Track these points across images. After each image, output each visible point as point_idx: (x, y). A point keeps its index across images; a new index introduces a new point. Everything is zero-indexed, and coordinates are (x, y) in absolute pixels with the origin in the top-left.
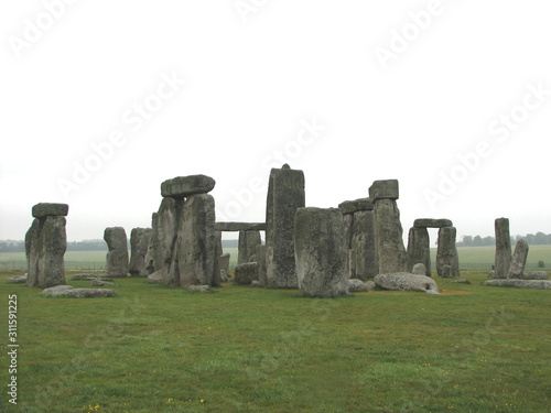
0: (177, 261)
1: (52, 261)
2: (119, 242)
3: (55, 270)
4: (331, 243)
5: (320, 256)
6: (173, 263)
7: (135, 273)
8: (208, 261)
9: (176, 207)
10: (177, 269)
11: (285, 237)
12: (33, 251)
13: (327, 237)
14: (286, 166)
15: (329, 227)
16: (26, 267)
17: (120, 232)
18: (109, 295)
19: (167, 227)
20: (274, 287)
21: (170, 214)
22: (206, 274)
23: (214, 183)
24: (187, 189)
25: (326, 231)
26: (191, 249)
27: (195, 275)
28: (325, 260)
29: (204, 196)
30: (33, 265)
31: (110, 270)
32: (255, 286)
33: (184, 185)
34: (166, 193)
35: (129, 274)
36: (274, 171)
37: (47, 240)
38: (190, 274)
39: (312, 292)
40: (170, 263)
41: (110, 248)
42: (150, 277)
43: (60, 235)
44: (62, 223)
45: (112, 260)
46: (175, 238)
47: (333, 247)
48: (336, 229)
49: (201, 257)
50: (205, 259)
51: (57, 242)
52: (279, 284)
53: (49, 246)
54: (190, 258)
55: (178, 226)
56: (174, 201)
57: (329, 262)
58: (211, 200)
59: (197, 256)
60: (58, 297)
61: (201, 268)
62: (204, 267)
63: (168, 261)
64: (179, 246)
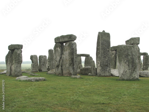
0: (62, 66)
1: (17, 66)
2: (36, 60)
3: (18, 70)
4: (133, 59)
5: (129, 64)
6: (60, 67)
7: (40, 70)
8: (74, 66)
9: (61, 47)
10: (62, 69)
11: (104, 57)
12: (9, 62)
13: (131, 56)
14: (104, 31)
15: (131, 52)
16: (6, 68)
17: (36, 56)
18: (44, 80)
19: (57, 54)
20: (100, 76)
21: (59, 49)
22: (74, 71)
23: (76, 37)
24: (66, 39)
25: (130, 54)
26: (68, 62)
27: (70, 71)
28: (131, 65)
29: (73, 42)
30: (9, 68)
31: (33, 70)
32: (90, 75)
33: (65, 38)
34: (57, 41)
35: (38, 71)
36: (99, 33)
37: (15, 58)
38: (68, 71)
39: (125, 78)
40: (58, 67)
41: (33, 62)
42: (49, 72)
43: (20, 57)
44: (21, 51)
45: (33, 66)
46: (61, 58)
47: (133, 60)
48: (134, 53)
49: (72, 65)
50: (73, 65)
51: (19, 59)
52: (102, 75)
53: (16, 60)
54: (67, 65)
55: (62, 54)
56: (60, 44)
57: (132, 66)
58: (75, 44)
59: (70, 64)
60: (24, 81)
61: (72, 69)
62: (73, 68)
63: (58, 66)
64: (63, 61)
